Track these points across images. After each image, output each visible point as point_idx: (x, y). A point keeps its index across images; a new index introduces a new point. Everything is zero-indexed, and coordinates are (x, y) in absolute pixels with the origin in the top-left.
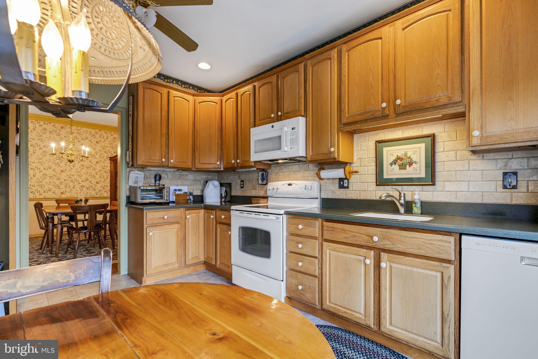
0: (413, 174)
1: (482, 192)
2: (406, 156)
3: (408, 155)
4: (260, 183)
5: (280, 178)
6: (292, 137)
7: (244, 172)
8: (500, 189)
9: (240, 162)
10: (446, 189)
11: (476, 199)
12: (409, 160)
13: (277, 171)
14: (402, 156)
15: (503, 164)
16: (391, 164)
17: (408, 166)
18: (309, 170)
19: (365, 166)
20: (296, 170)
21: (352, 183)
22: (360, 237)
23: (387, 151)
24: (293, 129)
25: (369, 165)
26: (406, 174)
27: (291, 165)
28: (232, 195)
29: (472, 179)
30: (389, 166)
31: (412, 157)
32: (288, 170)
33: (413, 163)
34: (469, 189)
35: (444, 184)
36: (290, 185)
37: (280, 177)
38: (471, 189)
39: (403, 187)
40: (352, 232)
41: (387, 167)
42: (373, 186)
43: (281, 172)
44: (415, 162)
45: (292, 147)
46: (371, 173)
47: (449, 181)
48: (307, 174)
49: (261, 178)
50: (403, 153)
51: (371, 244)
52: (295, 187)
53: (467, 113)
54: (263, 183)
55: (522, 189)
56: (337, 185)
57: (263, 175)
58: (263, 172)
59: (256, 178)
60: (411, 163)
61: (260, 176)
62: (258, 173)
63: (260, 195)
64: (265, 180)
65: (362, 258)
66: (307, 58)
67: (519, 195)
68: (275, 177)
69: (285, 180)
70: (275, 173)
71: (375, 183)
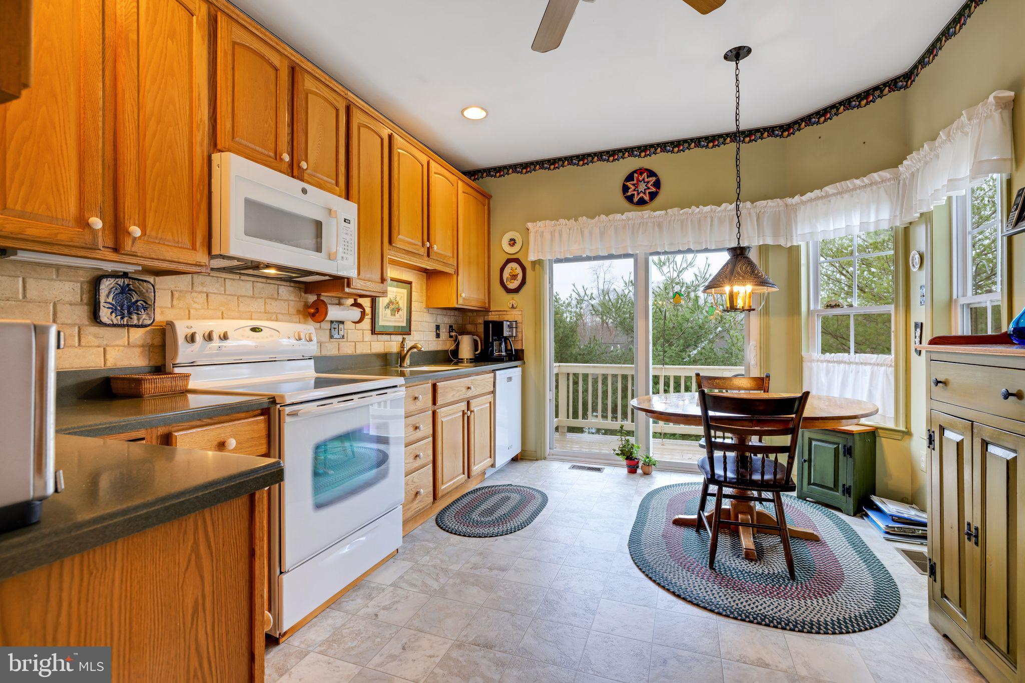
0: (399, 321)
1: (429, 341)
3: (397, 300)
4: (105, 319)
5: (196, 309)
6: (345, 236)
8: (435, 339)
9: (140, 237)
10: (415, 339)
12: (397, 306)
14: (393, 299)
15: (436, 319)
16: (385, 308)
17: (396, 312)
18: (278, 299)
21: (348, 329)
22: (461, 391)
24: (345, 221)
26: (395, 321)
27: (234, 280)
29: (425, 330)
30: (384, 310)
31: (399, 303)
34: (423, 339)
35: (414, 334)
37: (195, 305)
38: (425, 339)
40: (457, 387)
41: (382, 312)
42: (368, 336)
44: (401, 308)
47: (416, 331)
48: (274, 306)
49: (110, 300)
50: (394, 297)
51: (466, 395)
52: (271, 336)
53: (455, 277)
54: (135, 322)
55: (441, 339)
56: (328, 332)
57: (125, 291)
58: (127, 281)
59: (69, 298)
60: (398, 310)
61: (107, 292)
62: (82, 279)
63: (93, 364)
64: (142, 311)
65: (461, 414)
66: (349, 98)
67: (441, 342)
68: (175, 303)
69: (225, 315)
70: (175, 293)
71: (370, 332)
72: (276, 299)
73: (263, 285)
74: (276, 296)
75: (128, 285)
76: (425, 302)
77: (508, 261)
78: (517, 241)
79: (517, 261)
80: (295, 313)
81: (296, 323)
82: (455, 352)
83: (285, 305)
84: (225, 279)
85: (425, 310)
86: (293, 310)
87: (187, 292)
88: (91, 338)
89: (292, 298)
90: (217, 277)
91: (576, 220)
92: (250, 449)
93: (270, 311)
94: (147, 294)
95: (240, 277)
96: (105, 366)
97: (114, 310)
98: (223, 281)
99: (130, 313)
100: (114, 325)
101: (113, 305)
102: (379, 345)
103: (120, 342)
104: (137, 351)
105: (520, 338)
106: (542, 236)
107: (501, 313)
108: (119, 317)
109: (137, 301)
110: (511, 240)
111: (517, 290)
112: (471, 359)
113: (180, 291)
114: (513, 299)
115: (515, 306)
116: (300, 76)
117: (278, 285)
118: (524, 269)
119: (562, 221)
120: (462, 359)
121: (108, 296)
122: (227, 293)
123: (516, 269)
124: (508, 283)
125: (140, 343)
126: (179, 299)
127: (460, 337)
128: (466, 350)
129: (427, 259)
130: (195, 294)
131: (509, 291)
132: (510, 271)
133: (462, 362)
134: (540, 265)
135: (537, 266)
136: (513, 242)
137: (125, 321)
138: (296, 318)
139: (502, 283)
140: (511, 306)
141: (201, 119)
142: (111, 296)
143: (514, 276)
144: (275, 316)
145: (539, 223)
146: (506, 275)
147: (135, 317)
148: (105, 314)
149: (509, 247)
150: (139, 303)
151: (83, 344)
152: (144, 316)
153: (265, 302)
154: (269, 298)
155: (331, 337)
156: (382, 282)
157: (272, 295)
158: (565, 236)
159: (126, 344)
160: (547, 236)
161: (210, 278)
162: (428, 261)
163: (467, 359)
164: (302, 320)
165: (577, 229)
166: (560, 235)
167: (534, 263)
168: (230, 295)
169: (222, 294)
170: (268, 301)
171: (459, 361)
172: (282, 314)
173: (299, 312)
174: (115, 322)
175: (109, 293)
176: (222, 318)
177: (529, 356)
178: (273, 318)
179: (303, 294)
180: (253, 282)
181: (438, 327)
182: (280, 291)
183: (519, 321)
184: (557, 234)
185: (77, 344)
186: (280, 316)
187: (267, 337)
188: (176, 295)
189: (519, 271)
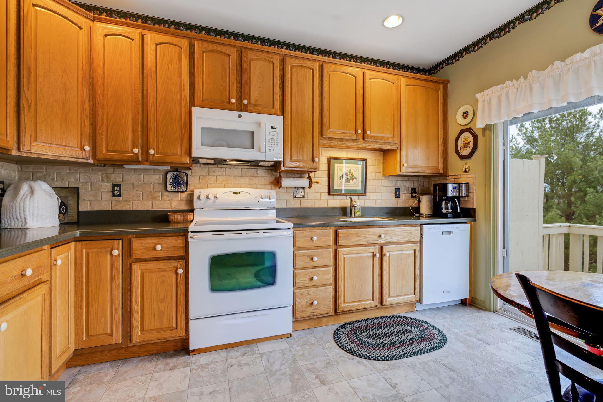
0: (354, 186)
1: (387, 200)
2: (350, 173)
3: (352, 172)
4: (169, 189)
5: (211, 184)
6: (272, 137)
7: (140, 169)
8: (394, 198)
9: (153, 155)
10: (371, 199)
11: (384, 205)
12: (351, 176)
13: (204, 174)
14: (347, 172)
15: (395, 183)
16: (340, 178)
17: (351, 180)
18: (257, 176)
19: (319, 178)
20: (238, 175)
21: (307, 192)
22: (369, 237)
23: (338, 167)
24: (272, 128)
25: (322, 177)
26: (350, 186)
27: (230, 168)
28: (81, 209)
29: (383, 192)
30: (339, 179)
31: (354, 174)
32: (224, 173)
33: (354, 178)
34: (381, 198)
35: (370, 195)
36: (235, 193)
37: (210, 182)
38: (382, 198)
39: (335, 196)
40: (364, 234)
41: (337, 180)
42: (325, 196)
43: (212, 176)
44: (355, 177)
45: (270, 148)
46: (324, 184)
47: (372, 193)
48: (255, 180)
49: (171, 181)
50: (348, 170)
51: (377, 241)
52: (245, 196)
53: (399, 151)
54: (180, 190)
55: (401, 198)
56: (292, 194)
57: (176, 177)
58: (177, 173)
59: (158, 181)
60: (353, 179)
61: (170, 178)
62: (162, 173)
63: (166, 208)
64: (183, 185)
65: (371, 254)
66: (284, 53)
67: (401, 201)
68: (200, 181)
69: (225, 186)
70: (200, 176)
71: (327, 193)
72: (256, 177)
73: (248, 170)
74: (255, 175)
75: (178, 174)
76: (382, 172)
77: (462, 132)
78: (469, 113)
79: (469, 130)
80: (268, 183)
81: (269, 189)
82: (417, 210)
83: (262, 180)
84: (226, 168)
85: (383, 178)
86: (267, 182)
87: (206, 176)
88: (166, 197)
89: (266, 175)
90: (221, 168)
91: (525, 78)
92: (173, 252)
93: (252, 183)
94: (183, 178)
95: (234, 167)
96: (152, 208)
97: (173, 185)
98: (225, 170)
99: (178, 186)
100: (172, 192)
101: (172, 183)
102: (336, 202)
103: (177, 199)
104: (184, 203)
105: (471, 198)
106: (489, 104)
107: (456, 177)
108: (174, 188)
109: (181, 181)
110: (464, 113)
111: (469, 156)
112: (429, 214)
113: (203, 176)
114: (466, 164)
115: (467, 170)
116: (245, 54)
117: (257, 169)
118: (475, 137)
119: (508, 83)
120: (422, 214)
121: (170, 180)
122: (227, 175)
123: (468, 138)
124: (462, 150)
125: (185, 199)
126: (202, 179)
127: (421, 197)
128: (425, 207)
129: (362, 141)
130: (210, 177)
131: (462, 157)
132: (463, 140)
133: (422, 217)
134: (489, 130)
135: (487, 132)
136: (466, 115)
137: (176, 190)
138: (269, 187)
139: (457, 151)
140: (464, 170)
141: (185, 95)
142: (172, 179)
143: (466, 144)
144: (255, 185)
145: (486, 92)
146: (460, 144)
147: (180, 188)
148: (169, 187)
149: (463, 119)
150: (181, 182)
151: (163, 199)
152: (183, 188)
153: (249, 179)
154: (251, 176)
155: (295, 197)
156: (313, 162)
157: (253, 174)
158: (512, 96)
159: (179, 199)
160: (494, 102)
161: (217, 168)
162: (364, 143)
163: (426, 214)
164: (273, 187)
165: (526, 86)
166: (507, 96)
167: (484, 130)
168: (228, 176)
169: (224, 176)
170: (251, 178)
171: (420, 216)
172: (260, 184)
173: (271, 183)
174: (173, 190)
175: (171, 178)
176: (224, 188)
177: (480, 214)
178: (253, 187)
179: (274, 173)
180: (242, 168)
181: (397, 190)
182: (258, 172)
183: (470, 183)
184: (503, 98)
185: (161, 200)
186: (258, 186)
187: (242, 197)
188: (201, 177)
189: (471, 139)
